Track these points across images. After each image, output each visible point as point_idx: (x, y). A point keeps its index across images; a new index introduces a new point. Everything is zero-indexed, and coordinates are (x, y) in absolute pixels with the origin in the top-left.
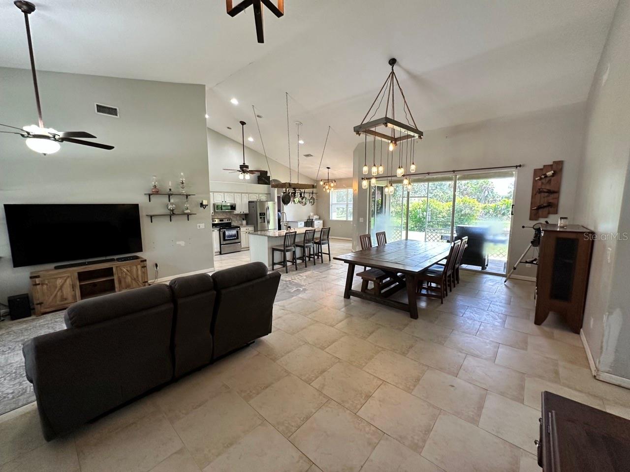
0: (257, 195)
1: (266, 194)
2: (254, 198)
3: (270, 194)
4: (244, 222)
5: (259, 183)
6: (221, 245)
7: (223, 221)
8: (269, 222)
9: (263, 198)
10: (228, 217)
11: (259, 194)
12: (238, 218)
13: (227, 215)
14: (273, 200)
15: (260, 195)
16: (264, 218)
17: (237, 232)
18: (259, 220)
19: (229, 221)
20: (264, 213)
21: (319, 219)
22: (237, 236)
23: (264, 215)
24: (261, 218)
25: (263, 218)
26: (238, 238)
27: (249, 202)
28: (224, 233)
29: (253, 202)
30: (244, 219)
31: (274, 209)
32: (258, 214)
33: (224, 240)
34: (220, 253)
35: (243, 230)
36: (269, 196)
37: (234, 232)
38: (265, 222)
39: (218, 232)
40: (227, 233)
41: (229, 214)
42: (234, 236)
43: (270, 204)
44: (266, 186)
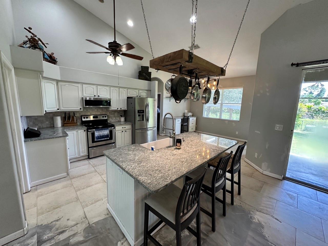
0: (137, 91)
1: (147, 90)
2: (133, 94)
3: (151, 90)
4: (123, 119)
5: (139, 79)
6: (89, 148)
7: (97, 117)
8: (148, 120)
9: (144, 94)
10: (104, 113)
11: (139, 89)
12: (116, 114)
13: (102, 110)
14: (153, 97)
15: (140, 91)
16: (143, 115)
17: (111, 132)
18: (138, 118)
19: (105, 118)
20: (143, 111)
21: (193, 116)
22: (111, 136)
23: (143, 112)
24: (139, 115)
25: (141, 116)
26: (111, 138)
27: (128, 98)
28: (93, 134)
29: (132, 98)
30: (122, 116)
31: (154, 106)
32: (137, 112)
33: (93, 141)
34: (89, 158)
35: (118, 128)
36: (149, 92)
37: (106, 132)
38: (143, 120)
39: (85, 134)
40: (97, 134)
41: (105, 110)
42: (107, 136)
43: (150, 101)
44: (146, 82)
